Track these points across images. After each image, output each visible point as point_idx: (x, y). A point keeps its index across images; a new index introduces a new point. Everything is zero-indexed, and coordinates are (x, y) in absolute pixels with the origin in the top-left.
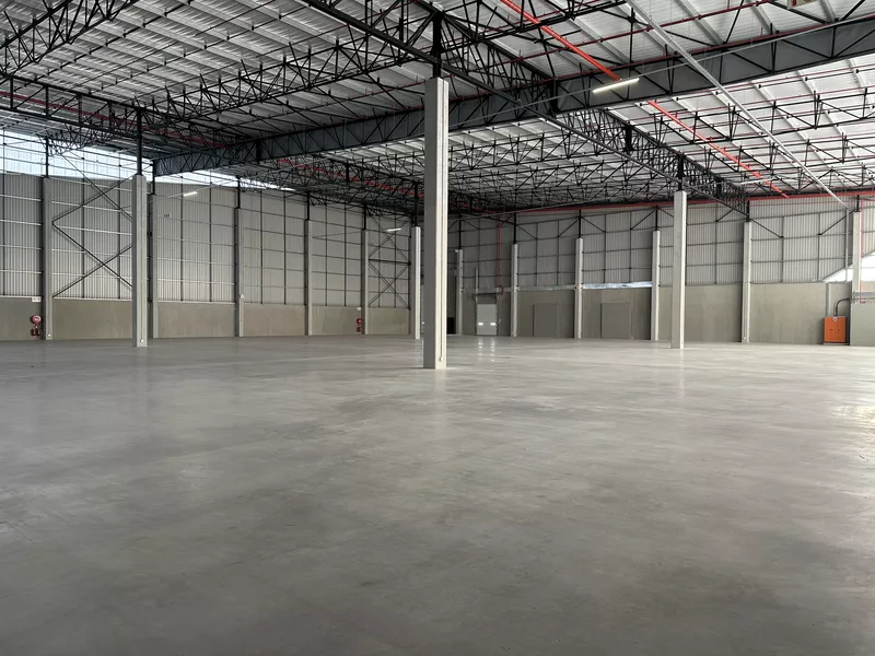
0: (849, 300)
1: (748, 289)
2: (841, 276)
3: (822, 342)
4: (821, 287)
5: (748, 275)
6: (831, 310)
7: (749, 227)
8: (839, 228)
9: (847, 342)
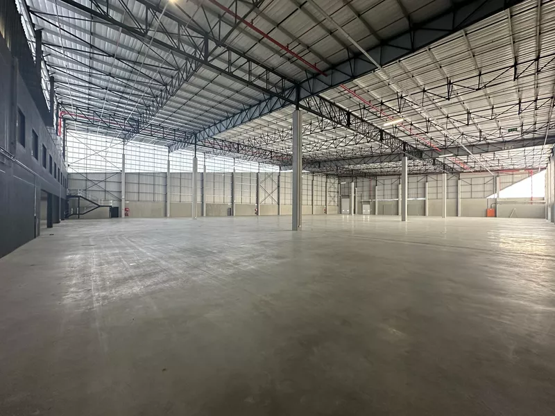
0: (496, 203)
1: (460, 200)
2: (492, 197)
3: (486, 216)
4: (486, 200)
5: (460, 196)
6: (489, 207)
7: (460, 181)
8: (491, 182)
9: (496, 216)
